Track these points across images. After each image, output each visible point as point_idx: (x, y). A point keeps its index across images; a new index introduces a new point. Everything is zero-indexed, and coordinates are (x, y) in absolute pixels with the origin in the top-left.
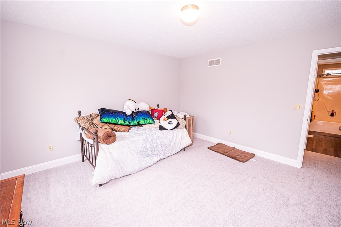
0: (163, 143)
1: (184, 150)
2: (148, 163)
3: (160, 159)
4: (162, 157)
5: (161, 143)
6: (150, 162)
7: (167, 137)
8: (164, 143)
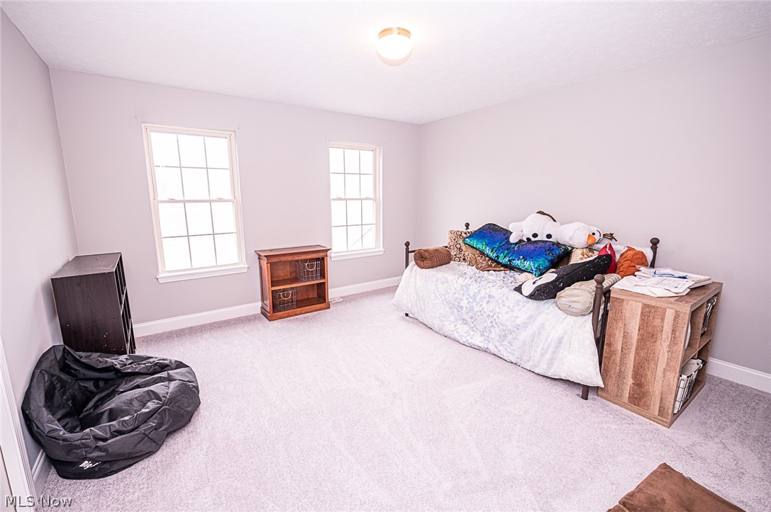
0: (495, 317)
1: (585, 397)
2: (457, 332)
3: (486, 346)
4: (492, 348)
5: (491, 314)
6: (463, 336)
7: (513, 311)
8: (498, 317)
